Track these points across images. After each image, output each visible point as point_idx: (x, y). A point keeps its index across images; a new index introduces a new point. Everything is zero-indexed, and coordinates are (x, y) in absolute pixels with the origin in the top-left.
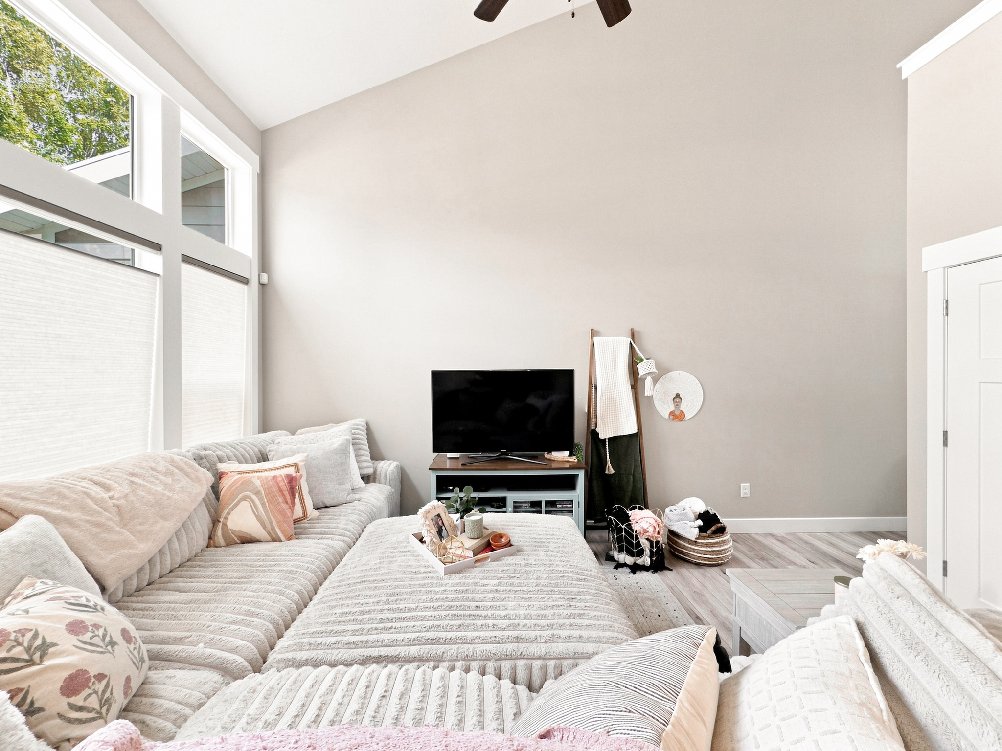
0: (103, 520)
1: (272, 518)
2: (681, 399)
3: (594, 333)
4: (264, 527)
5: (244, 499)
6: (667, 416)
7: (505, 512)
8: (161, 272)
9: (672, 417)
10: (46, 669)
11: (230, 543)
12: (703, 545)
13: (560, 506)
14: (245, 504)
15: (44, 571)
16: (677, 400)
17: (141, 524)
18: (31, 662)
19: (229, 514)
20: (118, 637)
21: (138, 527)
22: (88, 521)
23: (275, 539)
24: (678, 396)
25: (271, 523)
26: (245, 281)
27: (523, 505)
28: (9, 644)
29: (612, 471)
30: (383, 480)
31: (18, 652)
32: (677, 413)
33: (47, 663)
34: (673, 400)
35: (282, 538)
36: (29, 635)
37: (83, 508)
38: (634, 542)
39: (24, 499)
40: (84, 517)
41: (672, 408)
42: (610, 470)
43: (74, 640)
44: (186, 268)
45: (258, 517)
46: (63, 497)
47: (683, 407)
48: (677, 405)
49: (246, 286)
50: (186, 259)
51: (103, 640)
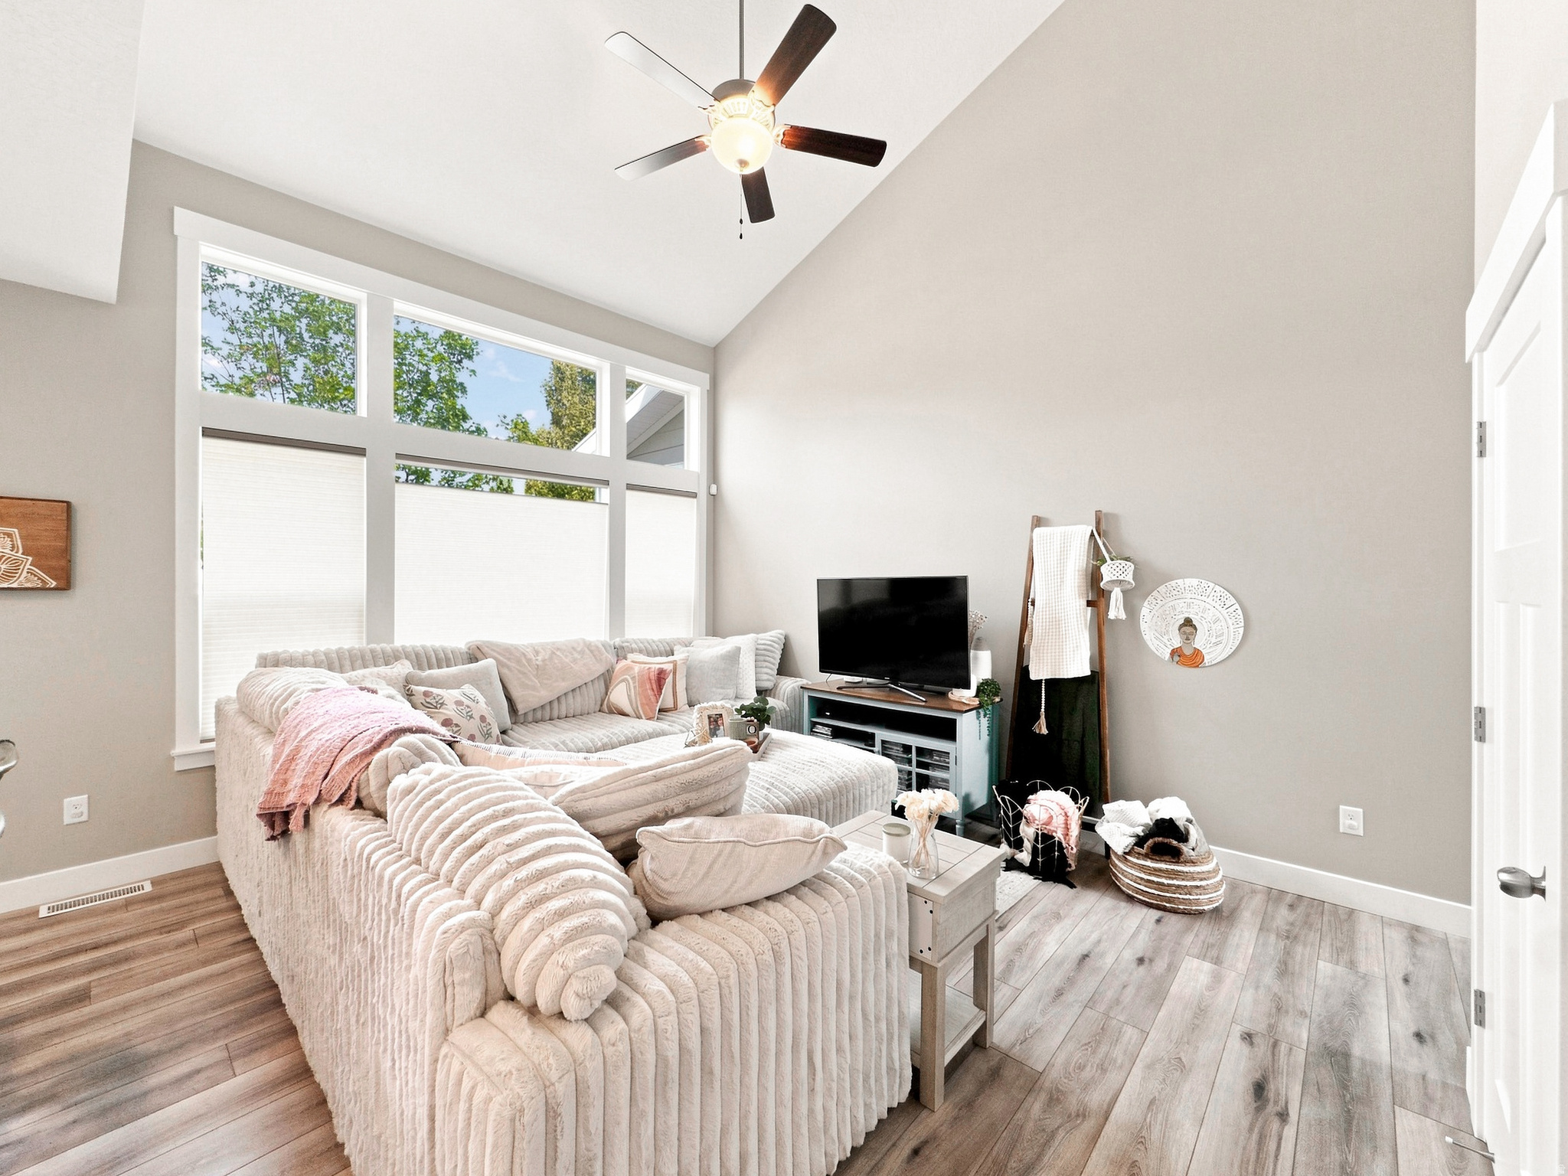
0: (526, 671)
1: (638, 699)
2: (1196, 629)
3: (1038, 522)
4: (632, 705)
5: (623, 681)
6: (1167, 656)
7: (872, 751)
8: (608, 502)
9: (1176, 658)
10: (439, 712)
11: (611, 712)
12: (1134, 866)
13: (938, 758)
14: (623, 684)
15: (477, 684)
16: (1188, 629)
17: (548, 679)
18: (436, 708)
19: (613, 690)
20: (477, 716)
21: (545, 681)
22: (517, 669)
23: (639, 717)
24: (1188, 622)
25: (636, 702)
26: (694, 495)
27: (896, 748)
28: (432, 697)
29: (1045, 731)
30: (781, 697)
31: (433, 701)
32: (1188, 652)
33: (440, 710)
34: (1179, 630)
35: (643, 717)
36: (440, 697)
37: (519, 662)
38: (1011, 826)
39: (492, 650)
40: (518, 667)
41: (1177, 642)
42: (1042, 728)
43: (454, 707)
44: (630, 494)
45: (629, 696)
46: (511, 654)
47: (1199, 642)
48: (1188, 639)
49: (695, 500)
50: (631, 487)
51: (467, 713)
